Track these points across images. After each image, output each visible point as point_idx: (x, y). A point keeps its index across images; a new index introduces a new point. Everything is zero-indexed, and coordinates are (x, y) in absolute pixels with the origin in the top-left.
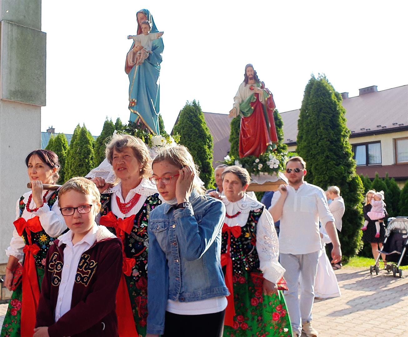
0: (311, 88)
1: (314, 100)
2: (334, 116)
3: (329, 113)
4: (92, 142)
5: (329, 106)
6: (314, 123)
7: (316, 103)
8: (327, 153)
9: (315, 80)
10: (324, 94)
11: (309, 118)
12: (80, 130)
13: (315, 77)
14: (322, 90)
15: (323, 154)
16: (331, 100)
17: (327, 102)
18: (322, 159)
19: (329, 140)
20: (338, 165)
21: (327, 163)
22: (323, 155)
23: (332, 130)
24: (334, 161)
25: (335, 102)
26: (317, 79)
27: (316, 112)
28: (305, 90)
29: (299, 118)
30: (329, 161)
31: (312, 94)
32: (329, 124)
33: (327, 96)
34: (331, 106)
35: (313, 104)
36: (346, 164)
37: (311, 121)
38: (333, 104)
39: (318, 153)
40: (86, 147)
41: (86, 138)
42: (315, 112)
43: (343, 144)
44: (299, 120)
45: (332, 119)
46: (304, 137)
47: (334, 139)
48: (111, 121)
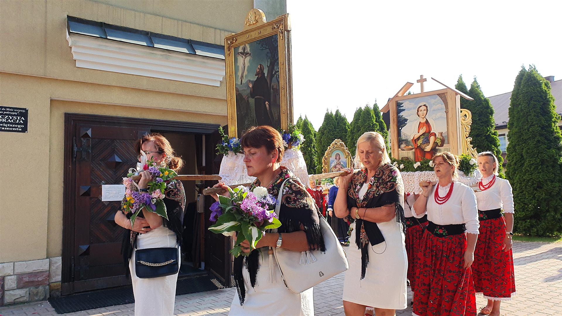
0: (522, 79)
1: (524, 89)
2: (544, 104)
3: (539, 102)
4: (313, 132)
5: (540, 95)
6: (524, 111)
7: (527, 92)
8: (538, 138)
9: (526, 71)
10: (535, 84)
11: (520, 106)
12: (303, 121)
13: (525, 68)
14: (533, 80)
15: (534, 138)
16: (541, 89)
17: (538, 91)
18: (533, 144)
19: (540, 126)
20: (549, 149)
21: (538, 147)
22: (534, 140)
23: (543, 116)
24: (546, 145)
25: (545, 91)
26: (528, 71)
27: (527, 101)
28: (515, 81)
29: (510, 107)
30: (540, 145)
31: (523, 85)
32: (539, 111)
33: (538, 86)
34: (541, 95)
35: (524, 93)
36: (556, 148)
37: (522, 109)
38: (543, 93)
39: (530, 137)
40: (308, 137)
41: (308, 129)
42: (525, 100)
43: (553, 130)
44: (510, 109)
45: (542, 107)
46: (515, 124)
47: (545, 124)
48: (331, 113)
